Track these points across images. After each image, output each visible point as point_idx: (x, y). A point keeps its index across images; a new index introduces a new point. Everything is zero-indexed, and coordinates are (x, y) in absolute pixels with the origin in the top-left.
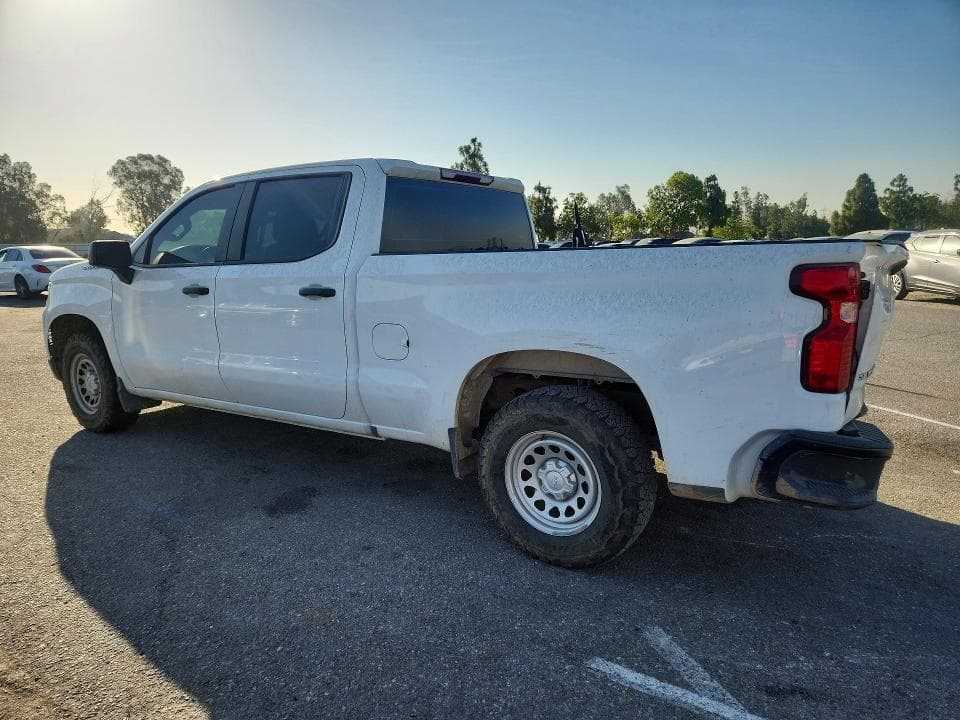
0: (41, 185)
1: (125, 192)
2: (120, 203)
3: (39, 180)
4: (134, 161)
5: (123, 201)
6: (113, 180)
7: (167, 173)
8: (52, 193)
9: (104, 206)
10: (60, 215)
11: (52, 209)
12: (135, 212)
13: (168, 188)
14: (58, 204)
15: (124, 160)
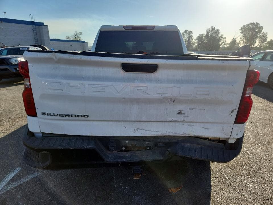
0: (221, 35)
1: (243, 35)
2: (241, 38)
3: (221, 34)
4: (248, 25)
5: (242, 38)
6: (240, 31)
7: (257, 28)
8: (223, 37)
9: (236, 39)
10: (224, 43)
11: (222, 41)
12: (245, 41)
13: (257, 33)
14: (224, 40)
15: (246, 25)
